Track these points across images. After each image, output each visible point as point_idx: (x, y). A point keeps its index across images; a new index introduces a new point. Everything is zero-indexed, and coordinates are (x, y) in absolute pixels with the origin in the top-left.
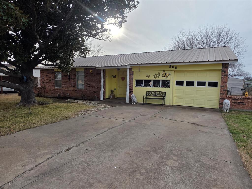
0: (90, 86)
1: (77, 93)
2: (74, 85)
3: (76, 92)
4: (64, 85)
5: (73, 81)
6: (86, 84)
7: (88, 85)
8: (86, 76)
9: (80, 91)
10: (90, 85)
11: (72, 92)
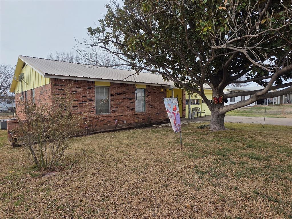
0: (152, 108)
1: (136, 118)
2: (133, 107)
3: (136, 116)
4: (116, 108)
5: (131, 102)
6: (149, 105)
7: (151, 106)
8: (149, 96)
9: (142, 114)
10: (152, 106)
11: (129, 117)
